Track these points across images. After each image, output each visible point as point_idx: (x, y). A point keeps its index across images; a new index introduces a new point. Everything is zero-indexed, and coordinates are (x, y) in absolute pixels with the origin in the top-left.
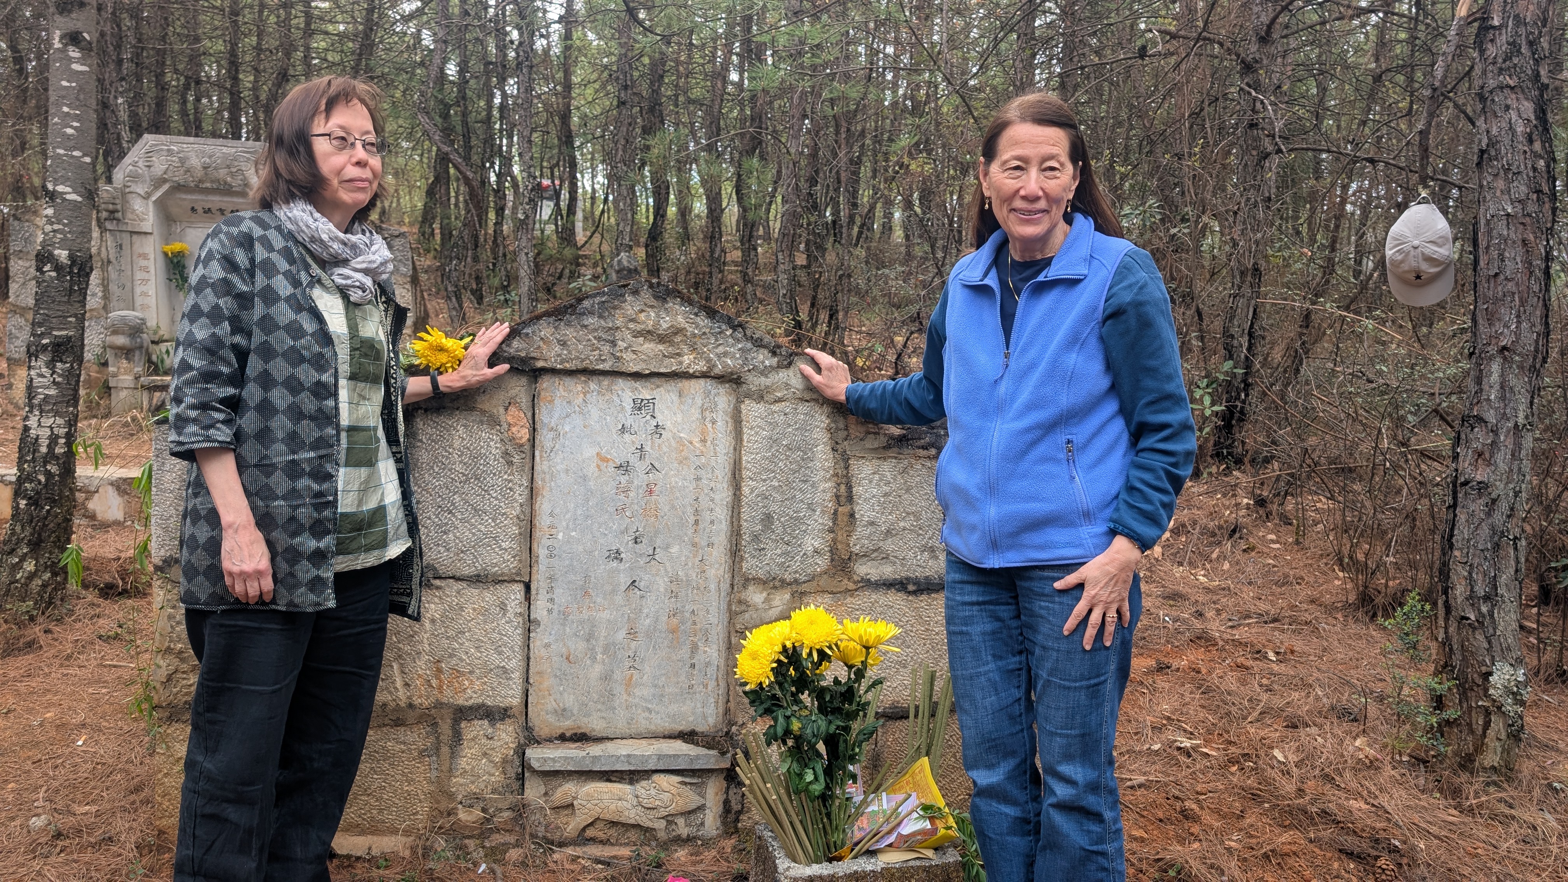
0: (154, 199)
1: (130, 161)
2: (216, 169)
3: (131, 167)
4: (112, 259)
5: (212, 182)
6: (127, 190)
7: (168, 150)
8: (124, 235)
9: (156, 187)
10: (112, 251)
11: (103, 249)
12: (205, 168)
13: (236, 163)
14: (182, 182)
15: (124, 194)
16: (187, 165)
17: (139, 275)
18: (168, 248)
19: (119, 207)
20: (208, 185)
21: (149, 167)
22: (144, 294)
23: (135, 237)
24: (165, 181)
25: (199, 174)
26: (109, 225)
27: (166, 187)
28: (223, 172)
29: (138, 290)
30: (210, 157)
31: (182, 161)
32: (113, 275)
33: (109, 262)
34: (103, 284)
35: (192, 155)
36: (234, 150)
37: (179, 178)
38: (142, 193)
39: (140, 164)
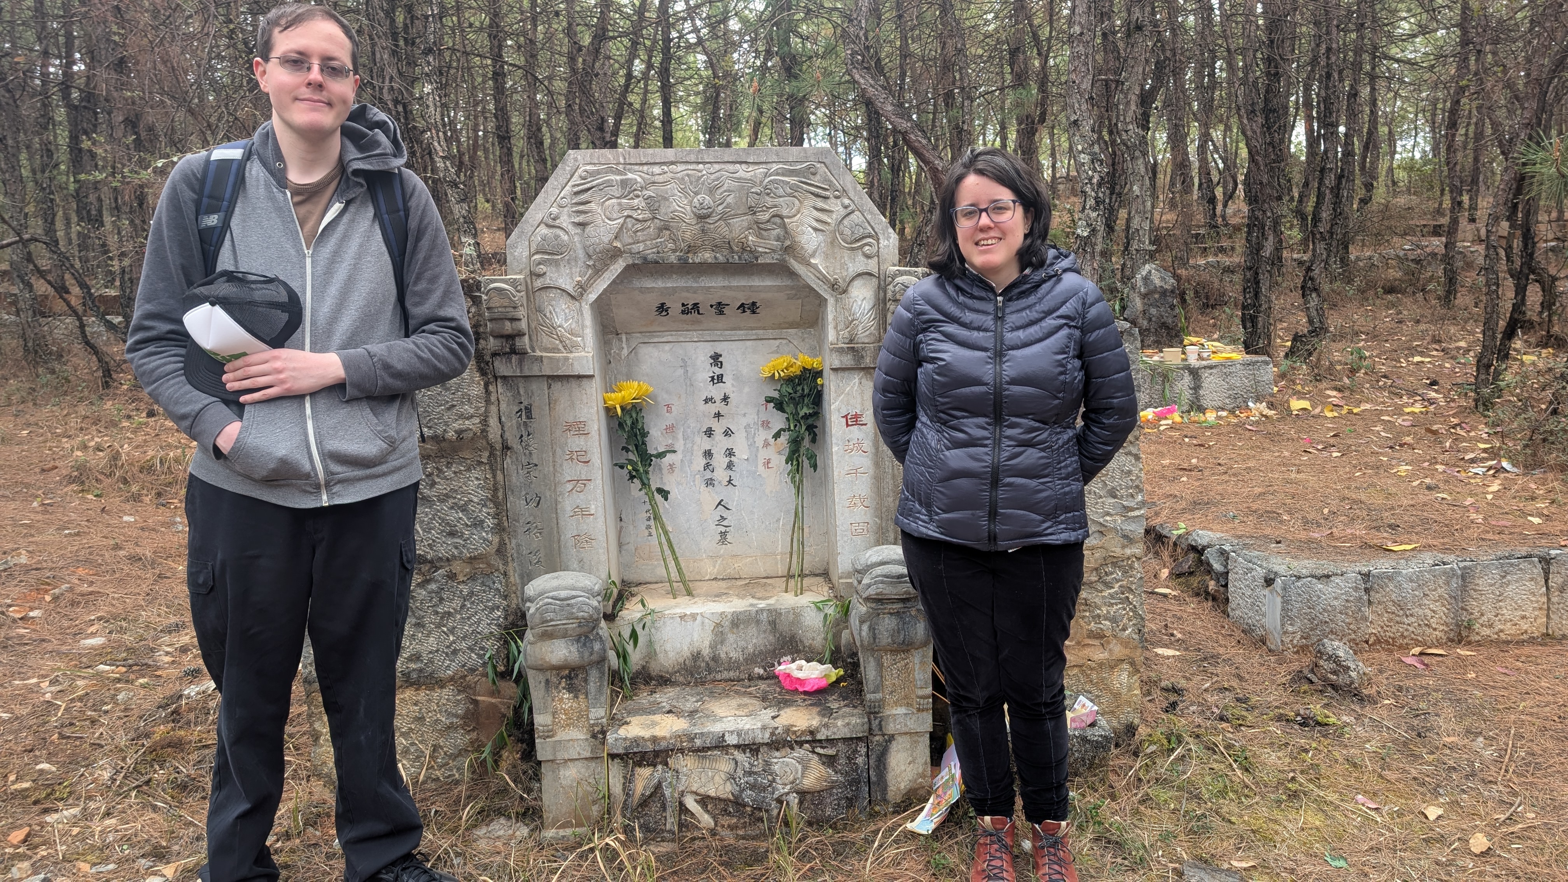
0: (593, 297)
1: (539, 217)
2: (724, 217)
3: (543, 230)
4: (513, 442)
5: (715, 248)
6: (538, 283)
7: (624, 183)
8: (534, 386)
9: (597, 272)
10: (511, 424)
11: (493, 422)
12: (702, 218)
13: (769, 201)
14: (651, 255)
15: (531, 293)
16: (664, 213)
17: (570, 471)
18: (616, 399)
19: (523, 325)
20: (707, 256)
21: (582, 225)
22: (582, 512)
23: (557, 386)
24: (614, 254)
25: (689, 231)
26: (502, 367)
27: (618, 267)
28: (740, 224)
29: (568, 505)
30: (711, 191)
31: (653, 205)
32: (516, 477)
33: (506, 448)
34: (494, 500)
35: (673, 188)
36: (761, 170)
37: (645, 247)
38: (569, 288)
39: (565, 221)
